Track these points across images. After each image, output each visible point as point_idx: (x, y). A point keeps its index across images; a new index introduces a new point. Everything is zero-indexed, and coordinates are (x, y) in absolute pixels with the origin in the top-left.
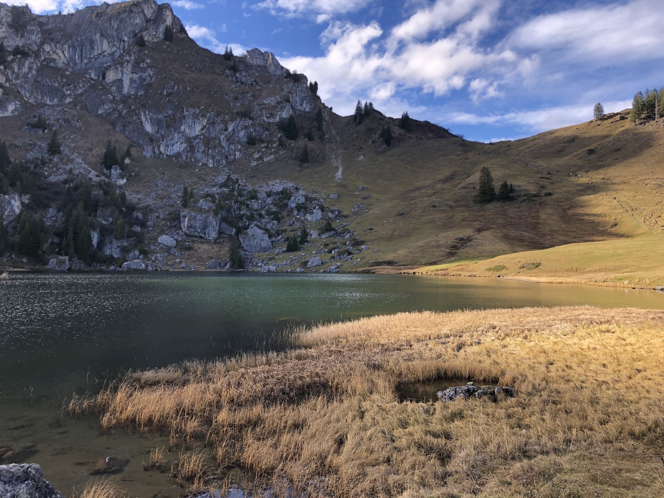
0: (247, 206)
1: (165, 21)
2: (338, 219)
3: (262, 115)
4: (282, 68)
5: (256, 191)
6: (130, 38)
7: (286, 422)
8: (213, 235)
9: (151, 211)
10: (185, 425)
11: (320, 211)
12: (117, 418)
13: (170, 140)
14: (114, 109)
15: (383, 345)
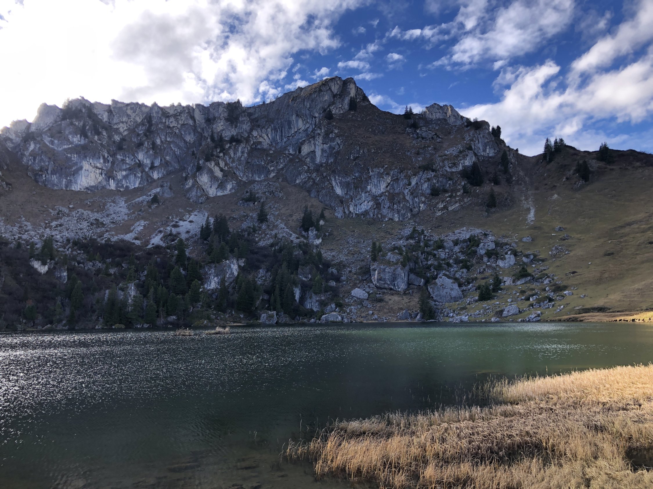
0: (435, 255)
1: (350, 94)
2: (533, 264)
3: (444, 166)
4: (462, 117)
5: (442, 241)
6: (320, 114)
7: (499, 484)
8: (402, 286)
9: (344, 266)
10: (393, 479)
11: (512, 256)
12: (329, 466)
13: (358, 200)
14: (309, 178)
15: (604, 404)
